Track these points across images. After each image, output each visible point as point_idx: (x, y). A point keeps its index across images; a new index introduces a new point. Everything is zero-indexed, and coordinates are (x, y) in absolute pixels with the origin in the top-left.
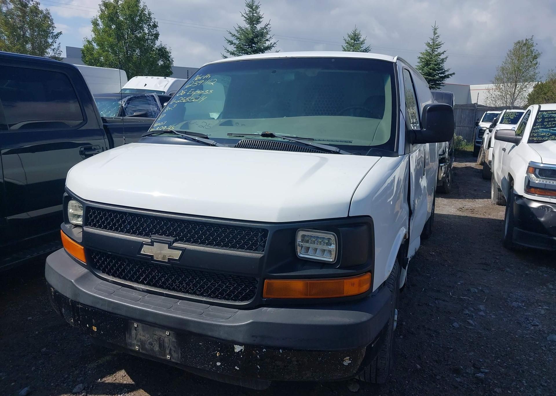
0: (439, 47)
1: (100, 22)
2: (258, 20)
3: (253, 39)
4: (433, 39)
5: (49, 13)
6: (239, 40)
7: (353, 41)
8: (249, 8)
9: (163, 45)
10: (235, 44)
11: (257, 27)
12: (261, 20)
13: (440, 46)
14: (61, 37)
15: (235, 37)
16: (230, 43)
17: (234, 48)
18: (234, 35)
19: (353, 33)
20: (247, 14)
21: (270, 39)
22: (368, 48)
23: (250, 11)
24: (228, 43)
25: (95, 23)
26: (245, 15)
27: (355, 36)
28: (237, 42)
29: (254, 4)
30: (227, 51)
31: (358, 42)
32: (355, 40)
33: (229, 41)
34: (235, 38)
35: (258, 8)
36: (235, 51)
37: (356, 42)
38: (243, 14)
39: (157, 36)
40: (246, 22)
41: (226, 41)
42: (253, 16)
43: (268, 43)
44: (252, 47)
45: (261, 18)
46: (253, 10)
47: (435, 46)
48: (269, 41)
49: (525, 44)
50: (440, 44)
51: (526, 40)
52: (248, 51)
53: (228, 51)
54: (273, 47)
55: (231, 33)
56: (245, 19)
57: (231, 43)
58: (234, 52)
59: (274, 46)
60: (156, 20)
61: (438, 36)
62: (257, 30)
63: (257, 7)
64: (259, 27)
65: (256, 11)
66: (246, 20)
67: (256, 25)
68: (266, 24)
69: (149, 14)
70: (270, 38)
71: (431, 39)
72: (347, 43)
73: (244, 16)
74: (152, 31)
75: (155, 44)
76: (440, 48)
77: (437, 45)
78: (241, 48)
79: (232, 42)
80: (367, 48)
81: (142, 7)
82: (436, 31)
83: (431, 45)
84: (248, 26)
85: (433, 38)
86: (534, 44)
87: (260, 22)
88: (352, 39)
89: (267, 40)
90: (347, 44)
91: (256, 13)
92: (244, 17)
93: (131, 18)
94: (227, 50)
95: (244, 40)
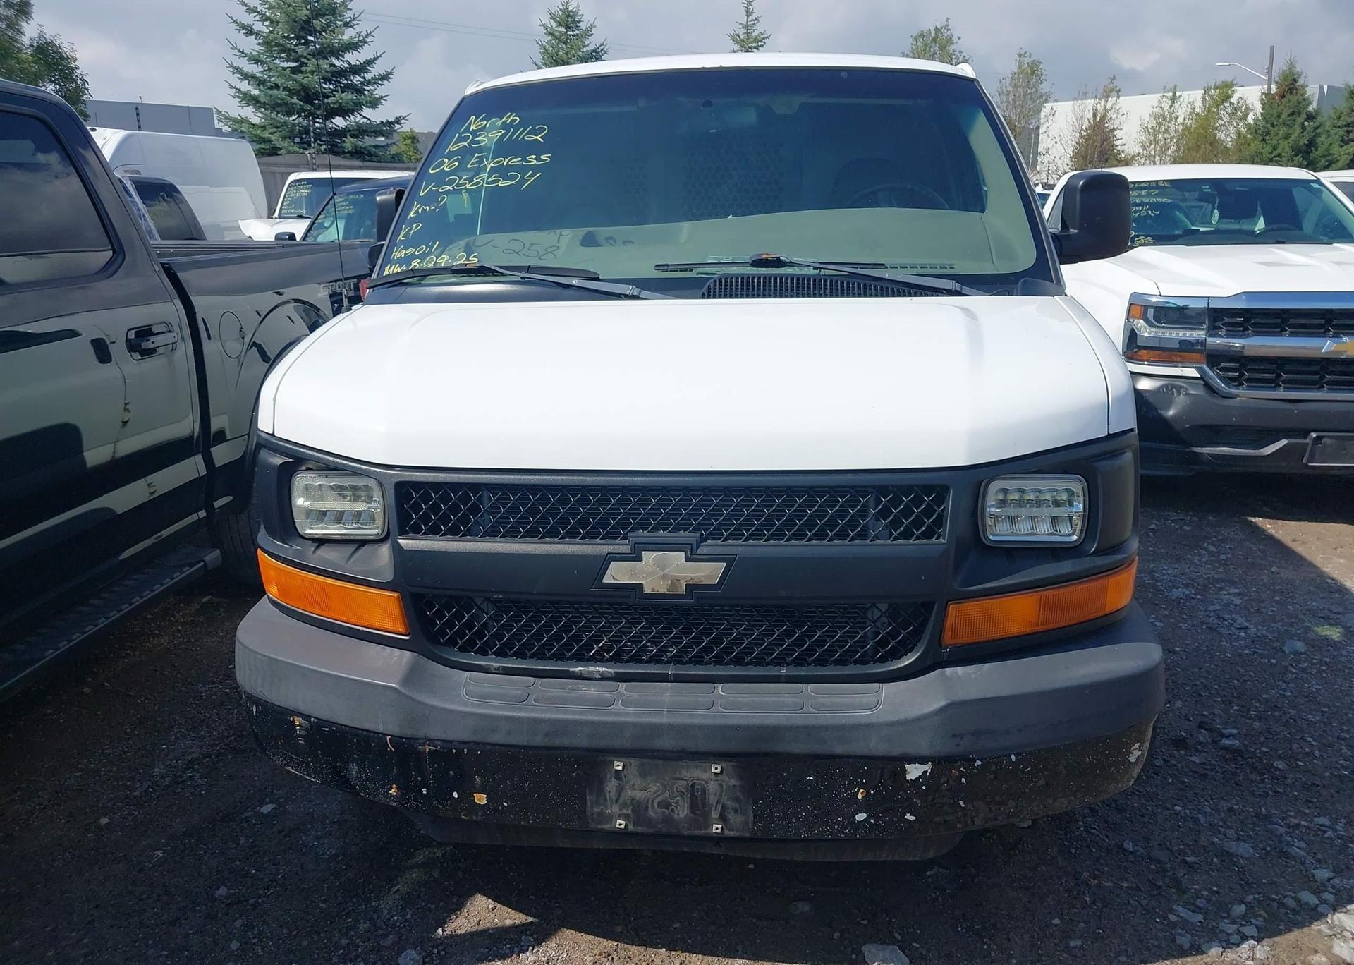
0: (760, 44)
3: (308, 22)
4: (746, 27)
6: (268, 23)
7: (563, 29)
9: (48, 37)
10: (258, 34)
13: (762, 43)
15: (256, 14)
16: (244, 31)
17: (259, 44)
18: (254, 10)
19: (562, 8)
21: (355, 22)
22: (602, 47)
24: (240, 30)
27: (568, 16)
28: (264, 28)
30: (239, 54)
31: (577, 32)
32: (568, 27)
33: (243, 27)
34: (258, 18)
36: (261, 54)
37: (571, 33)
41: (234, 24)
43: (348, 34)
47: (751, 43)
49: (934, 40)
50: (763, 38)
51: (936, 29)
52: (300, 54)
53: (243, 53)
54: (366, 43)
55: (245, 5)
57: (250, 31)
58: (256, 55)
59: (368, 40)
61: (756, 19)
70: (355, 19)
71: (741, 26)
72: (551, 34)
75: (20, 33)
76: (762, 46)
77: (756, 40)
78: (277, 45)
79: (252, 28)
80: (600, 46)
82: (750, 7)
83: (742, 40)
85: (745, 23)
86: (955, 39)
88: (560, 25)
89: (346, 25)
90: (550, 38)
94: (239, 51)
95: (287, 23)
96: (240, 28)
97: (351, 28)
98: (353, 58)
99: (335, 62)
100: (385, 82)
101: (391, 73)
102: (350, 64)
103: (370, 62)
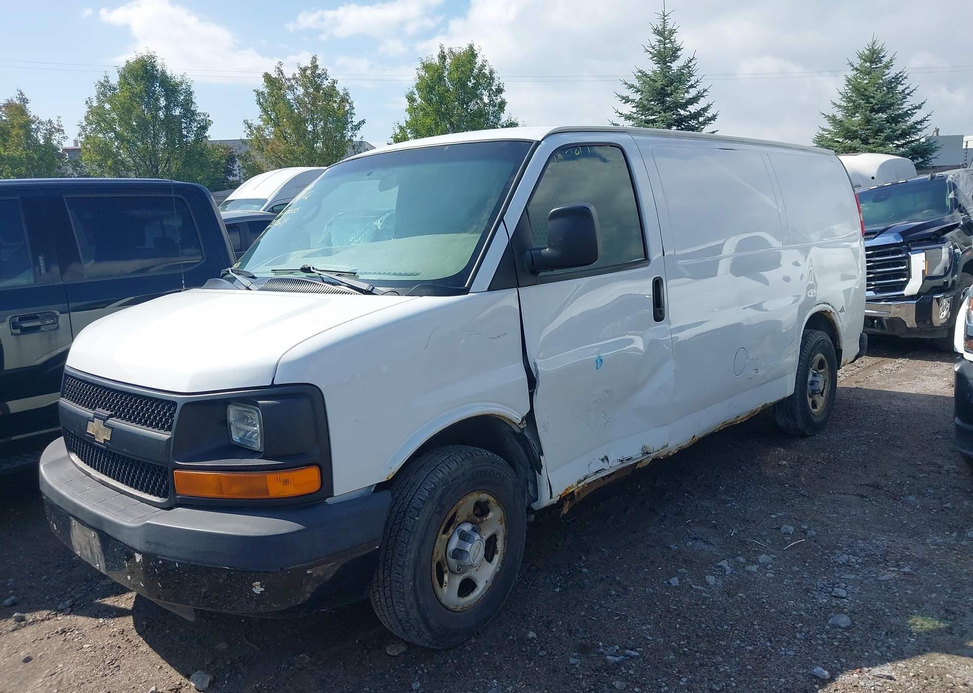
1: (417, 96)
2: (674, 53)
3: (663, 89)
5: (347, 94)
6: (640, 93)
7: (868, 64)
8: (658, 35)
9: (513, 119)
10: (633, 101)
11: (672, 67)
12: (679, 53)
14: (363, 126)
15: (633, 88)
16: (624, 101)
17: (633, 107)
18: (631, 86)
19: (868, 48)
20: (653, 47)
21: (697, 84)
22: (901, 74)
23: (660, 41)
24: (621, 100)
25: (411, 99)
26: (650, 49)
27: (873, 54)
28: (637, 97)
29: (666, 27)
30: (619, 115)
31: (880, 65)
32: (872, 62)
33: (623, 98)
34: (634, 91)
35: (673, 33)
36: (635, 113)
37: (875, 66)
38: (647, 48)
39: (502, 105)
40: (653, 60)
41: (618, 98)
42: (665, 48)
43: (693, 93)
44: (663, 103)
45: (679, 50)
46: (665, 39)
48: (695, 87)
52: (656, 110)
53: (622, 114)
54: (703, 97)
55: (626, 84)
56: (650, 56)
57: (627, 100)
58: (630, 115)
59: (704, 95)
60: (501, 81)
62: (673, 71)
63: (672, 32)
64: (675, 66)
65: (671, 40)
66: (653, 58)
67: (670, 62)
68: (689, 59)
69: (491, 72)
70: (697, 82)
72: (857, 69)
73: (649, 51)
74: (494, 98)
75: (499, 119)
78: (644, 106)
79: (628, 98)
80: (900, 73)
81: (480, 63)
84: (656, 67)
87: (678, 57)
88: (865, 61)
89: (692, 86)
90: (855, 72)
91: (671, 42)
92: (649, 53)
93: (461, 84)
94: (620, 113)
95: (649, 92)
96: (621, 99)
97: (694, 88)
98: (693, 109)
99: (682, 112)
100: (712, 122)
101: (716, 116)
102: (690, 112)
103: (705, 110)
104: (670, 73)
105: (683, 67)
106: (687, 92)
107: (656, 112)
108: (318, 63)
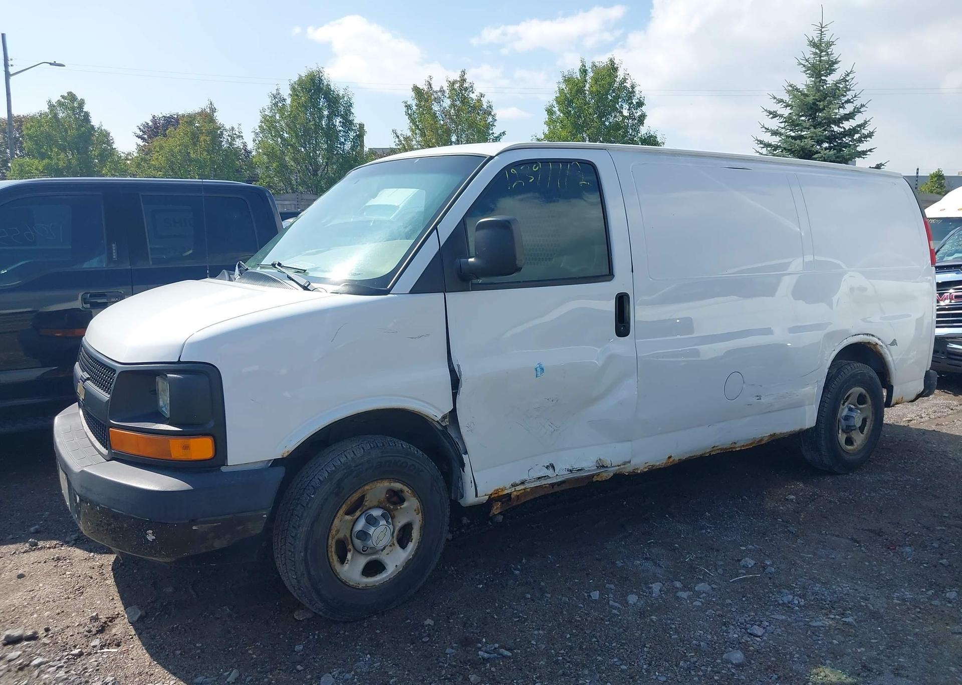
1: (556, 109)
2: (830, 67)
3: (814, 104)
5: (490, 107)
6: (789, 108)
8: (814, 48)
9: (652, 133)
10: (781, 116)
11: (826, 81)
12: (836, 66)
14: (503, 137)
15: (782, 103)
16: (772, 116)
17: (781, 122)
18: (781, 101)
20: (806, 60)
21: (855, 99)
23: (815, 54)
25: (550, 112)
26: (803, 62)
28: (786, 112)
29: (823, 39)
30: (765, 130)
33: (770, 113)
34: (783, 106)
35: (831, 45)
36: (782, 128)
38: (801, 61)
39: (642, 119)
40: (807, 74)
41: (765, 112)
42: (820, 61)
43: (849, 108)
44: (814, 118)
45: (836, 62)
46: (822, 51)
48: (852, 102)
52: (804, 126)
53: (768, 129)
54: (860, 112)
55: (775, 98)
56: (804, 69)
57: (774, 115)
58: (777, 130)
59: (861, 110)
60: (642, 95)
62: (828, 85)
63: (829, 44)
64: (831, 80)
65: (828, 52)
66: (806, 71)
67: (826, 76)
68: (846, 73)
69: (633, 87)
70: (855, 96)
73: (803, 65)
74: (634, 111)
75: (638, 132)
78: (793, 121)
79: (776, 113)
81: (622, 76)
84: (810, 81)
87: (834, 70)
89: (848, 101)
91: (827, 54)
92: (802, 66)
93: (601, 97)
94: (766, 129)
95: (799, 106)
96: (768, 114)
97: (851, 104)
98: (847, 125)
99: (836, 128)
100: (868, 139)
101: (873, 133)
102: (844, 128)
103: (862, 126)
104: (825, 87)
105: (839, 82)
106: (844, 108)
107: (805, 128)
108: (466, 76)
